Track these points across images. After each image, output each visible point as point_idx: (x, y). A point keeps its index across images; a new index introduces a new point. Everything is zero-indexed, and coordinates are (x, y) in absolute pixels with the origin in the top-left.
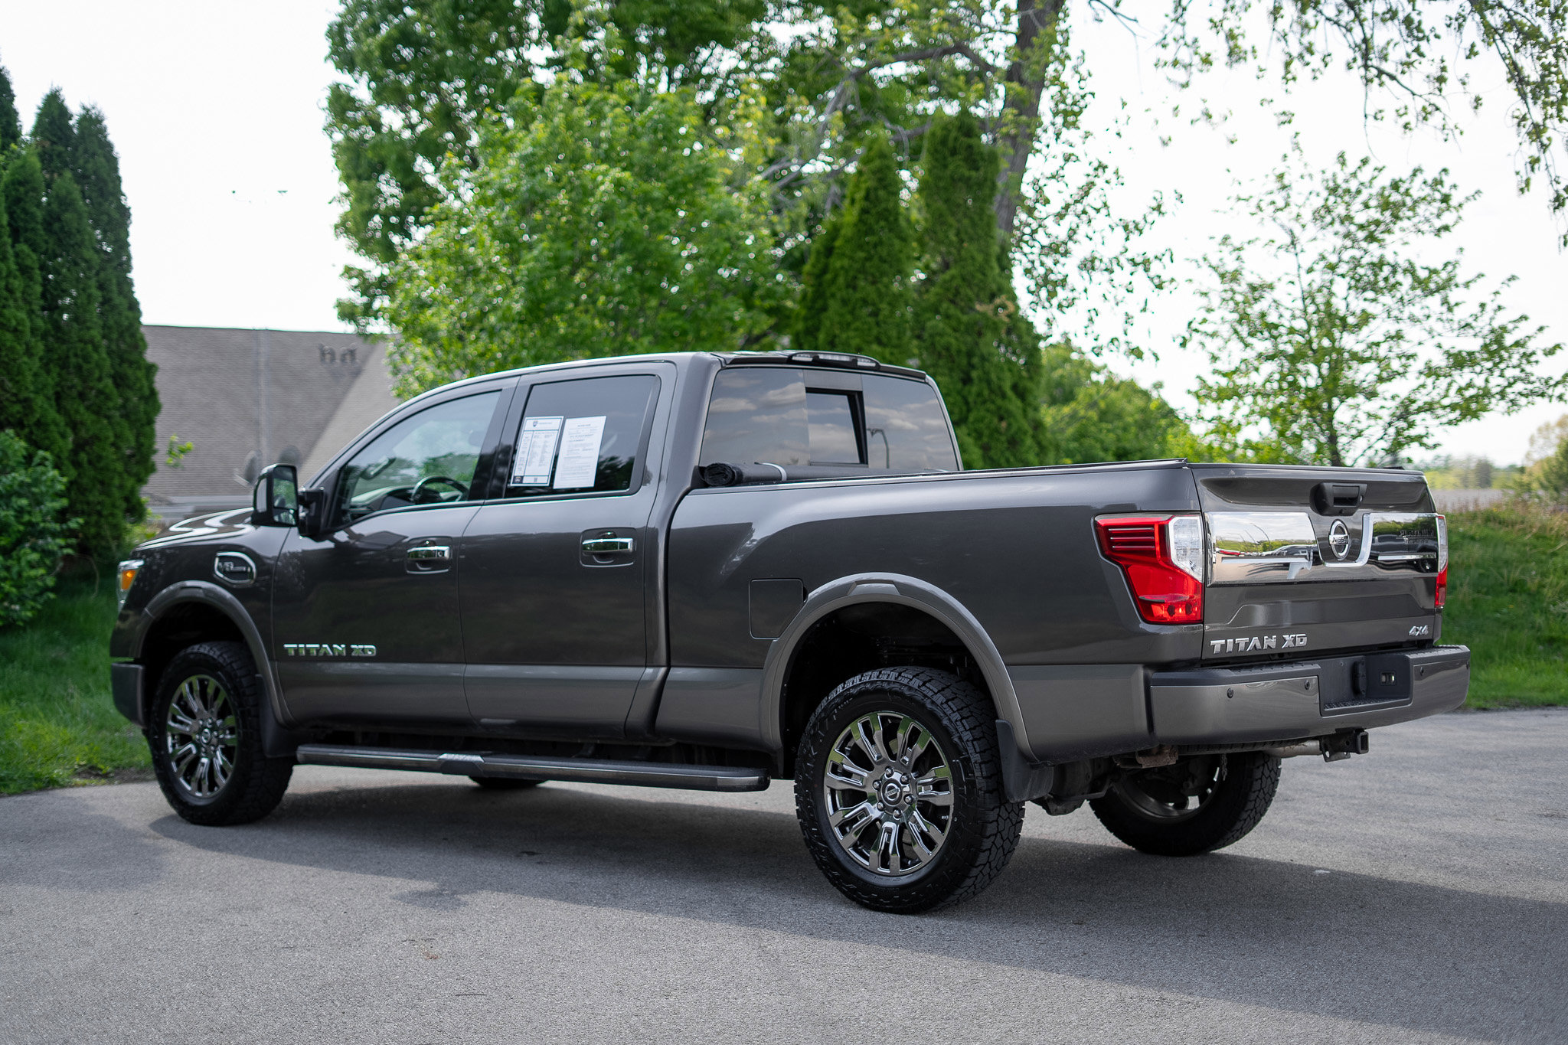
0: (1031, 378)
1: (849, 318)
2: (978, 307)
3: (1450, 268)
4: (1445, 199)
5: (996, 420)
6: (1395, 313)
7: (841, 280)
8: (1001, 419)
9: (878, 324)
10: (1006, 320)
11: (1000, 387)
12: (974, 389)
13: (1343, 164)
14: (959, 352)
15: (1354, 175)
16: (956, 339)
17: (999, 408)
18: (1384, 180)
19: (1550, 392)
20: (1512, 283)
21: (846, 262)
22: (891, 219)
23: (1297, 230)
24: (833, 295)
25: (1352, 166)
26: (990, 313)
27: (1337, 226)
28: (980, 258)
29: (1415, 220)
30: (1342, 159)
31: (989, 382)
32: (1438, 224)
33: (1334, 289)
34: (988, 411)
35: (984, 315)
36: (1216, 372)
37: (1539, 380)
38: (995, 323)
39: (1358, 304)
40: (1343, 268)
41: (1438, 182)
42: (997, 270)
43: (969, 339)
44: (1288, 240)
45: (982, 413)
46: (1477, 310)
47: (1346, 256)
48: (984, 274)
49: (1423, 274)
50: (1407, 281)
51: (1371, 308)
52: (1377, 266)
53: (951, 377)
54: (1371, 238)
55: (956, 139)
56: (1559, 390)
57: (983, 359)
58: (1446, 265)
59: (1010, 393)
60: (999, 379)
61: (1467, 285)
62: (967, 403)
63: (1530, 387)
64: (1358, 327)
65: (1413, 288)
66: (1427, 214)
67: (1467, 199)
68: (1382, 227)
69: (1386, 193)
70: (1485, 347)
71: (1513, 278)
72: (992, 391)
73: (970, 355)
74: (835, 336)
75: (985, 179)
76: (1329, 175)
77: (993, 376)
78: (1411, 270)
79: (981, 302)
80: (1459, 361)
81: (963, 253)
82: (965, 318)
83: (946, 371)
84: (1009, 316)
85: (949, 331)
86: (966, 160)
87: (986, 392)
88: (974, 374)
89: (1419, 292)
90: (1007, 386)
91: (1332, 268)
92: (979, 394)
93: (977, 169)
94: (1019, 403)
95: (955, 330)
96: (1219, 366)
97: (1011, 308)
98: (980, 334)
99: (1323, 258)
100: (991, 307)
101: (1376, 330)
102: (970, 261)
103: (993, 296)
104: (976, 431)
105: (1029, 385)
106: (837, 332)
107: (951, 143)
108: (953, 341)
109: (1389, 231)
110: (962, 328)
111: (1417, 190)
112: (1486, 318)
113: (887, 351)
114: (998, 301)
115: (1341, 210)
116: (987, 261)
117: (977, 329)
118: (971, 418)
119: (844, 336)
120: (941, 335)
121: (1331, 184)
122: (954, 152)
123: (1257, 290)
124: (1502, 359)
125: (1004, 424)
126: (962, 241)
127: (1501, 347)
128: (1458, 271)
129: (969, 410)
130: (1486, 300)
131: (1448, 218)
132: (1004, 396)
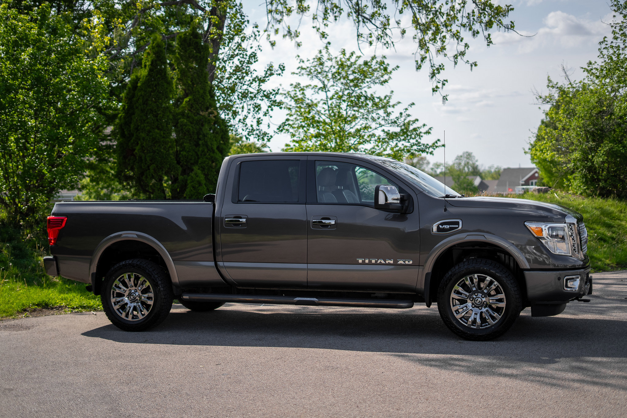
0: (225, 144)
1: (144, 118)
2: (201, 113)
3: (387, 98)
4: (385, 69)
5: (210, 162)
6: (365, 116)
7: (141, 101)
8: (213, 162)
9: (157, 120)
10: (214, 119)
11: (212, 148)
12: (201, 149)
13: (344, 54)
15: (349, 59)
16: (192, 127)
17: (212, 157)
18: (361, 62)
19: (427, 150)
20: (413, 106)
21: (143, 93)
22: (163, 74)
23: (326, 82)
24: (137, 108)
25: (348, 56)
26: (207, 116)
27: (342, 80)
28: (201, 91)
29: (374, 78)
30: (343, 52)
31: (207, 146)
32: (382, 79)
33: (341, 106)
34: (207, 158)
35: (204, 116)
36: (294, 141)
37: (424, 145)
38: (209, 120)
39: (351, 113)
40: (345, 98)
41: (382, 63)
42: (209, 97)
43: (198, 127)
44: (322, 86)
45: (204, 159)
46: (398, 115)
47: (346, 92)
48: (203, 98)
49: (377, 100)
50: (370, 103)
51: (357, 114)
52: (359, 97)
53: (190, 144)
54: (356, 86)
56: (431, 150)
57: (204, 136)
58: (385, 97)
59: (216, 151)
60: (212, 144)
61: (393, 106)
62: (197, 155)
63: (419, 147)
64: (351, 122)
65: (373, 106)
66: (378, 76)
67: (393, 69)
68: (360, 81)
69: (362, 67)
70: (402, 130)
71: (413, 104)
72: (208, 150)
73: (198, 134)
74: (138, 126)
75: (204, 57)
76: (338, 59)
77: (209, 143)
78: (372, 99)
79: (202, 111)
80: (392, 136)
81: (194, 89)
82: (196, 118)
83: (188, 141)
84: (215, 117)
85: (189, 123)
86: (195, 48)
87: (206, 150)
88: (200, 142)
89: (375, 108)
90: (215, 147)
91: (340, 98)
92: (203, 151)
93: (200, 53)
94: (220, 155)
95: (191, 123)
96: (295, 139)
97: (216, 114)
98: (203, 125)
99: (337, 93)
100: (207, 113)
101: (359, 124)
102: (197, 93)
103: (207, 109)
104: (202, 167)
105: (224, 147)
106: (139, 124)
108: (190, 127)
109: (363, 82)
110: (195, 122)
111: (374, 65)
112: (402, 119)
114: (210, 111)
115: (344, 74)
116: (205, 93)
117: (201, 123)
118: (200, 161)
120: (186, 125)
121: (340, 63)
123: (310, 106)
124: (408, 136)
125: (214, 164)
126: (193, 84)
127: (407, 130)
128: (391, 100)
129: (198, 158)
130: (403, 112)
131: (386, 77)
132: (214, 152)
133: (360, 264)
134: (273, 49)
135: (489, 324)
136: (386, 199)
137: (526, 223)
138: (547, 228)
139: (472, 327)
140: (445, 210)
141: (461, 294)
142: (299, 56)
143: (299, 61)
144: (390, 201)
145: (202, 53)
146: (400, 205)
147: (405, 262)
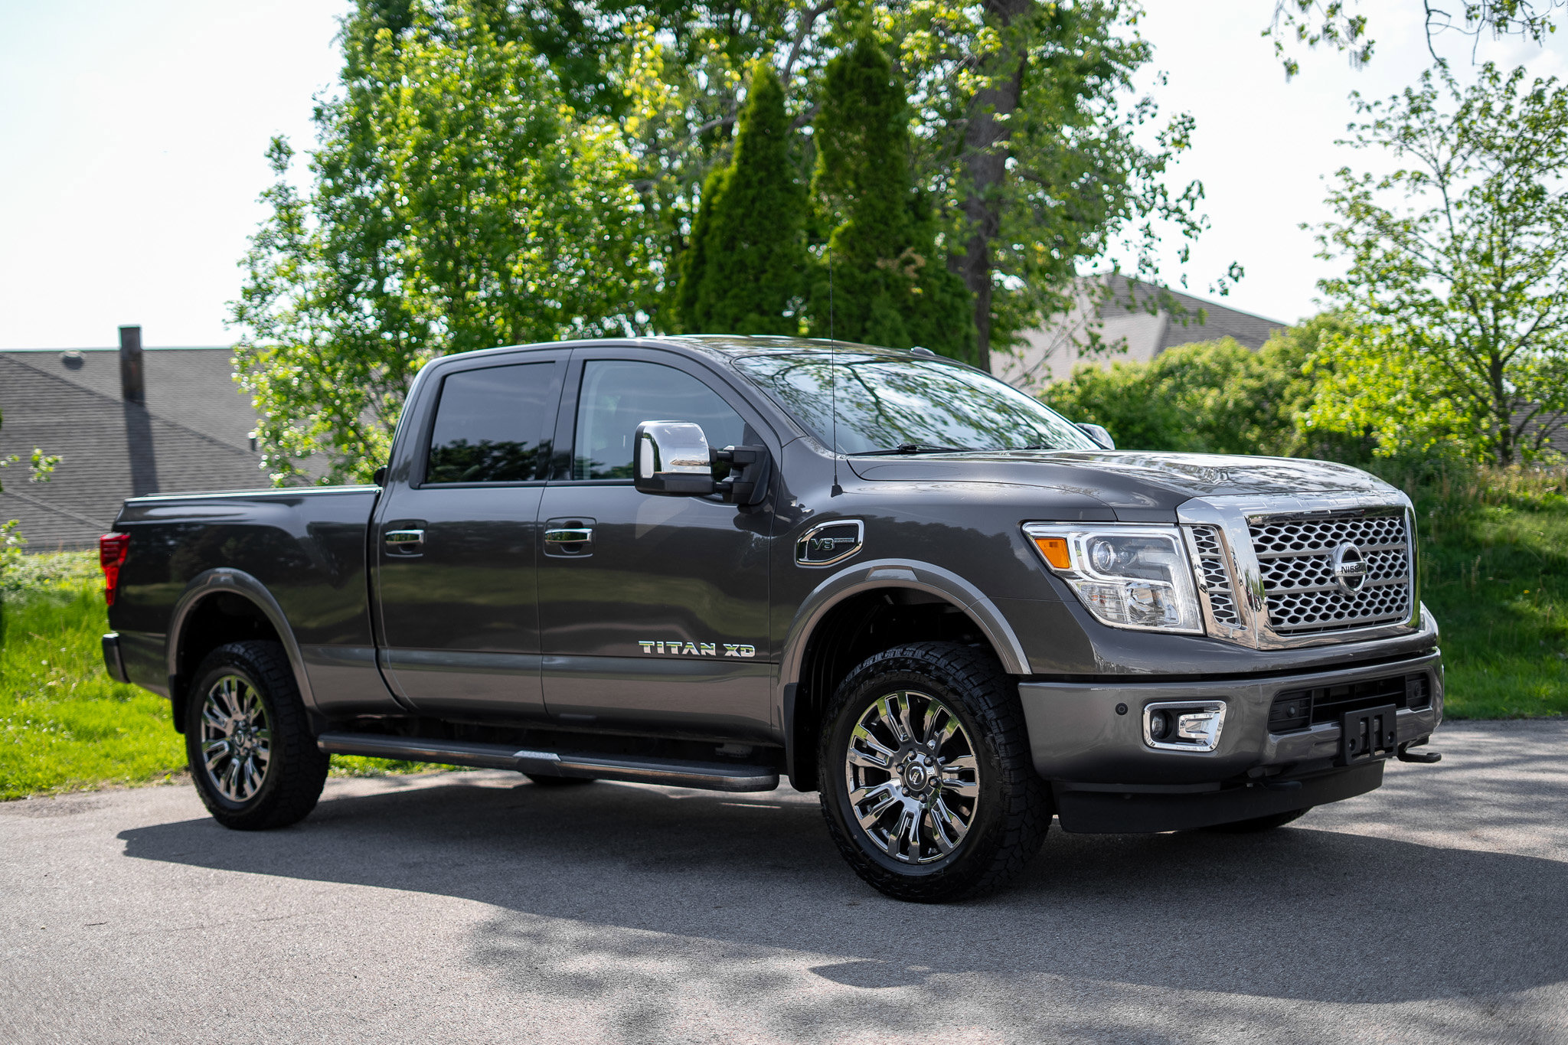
2: (879, 263)
10: (912, 277)
14: (850, 316)
16: (851, 302)
25: (1504, 78)
26: (893, 270)
30: (1490, 72)
48: (886, 224)
55: (854, 69)
79: (883, 257)
84: (916, 273)
86: (865, 93)
93: (877, 103)
97: (919, 263)
98: (875, 294)
100: (897, 262)
103: (898, 251)
107: (848, 75)
110: (859, 288)
113: (766, 319)
114: (904, 255)
117: (874, 289)
119: (720, 305)
122: (851, 85)
126: (861, 188)
133: (647, 657)
134: (1288, 80)
135: (940, 852)
136: (658, 465)
137: (1028, 529)
138: (1083, 541)
139: (899, 855)
140: (837, 491)
141: (873, 752)
142: (1356, 94)
143: (1356, 107)
144: (666, 469)
145: (883, 106)
146: (710, 479)
147: (739, 650)
